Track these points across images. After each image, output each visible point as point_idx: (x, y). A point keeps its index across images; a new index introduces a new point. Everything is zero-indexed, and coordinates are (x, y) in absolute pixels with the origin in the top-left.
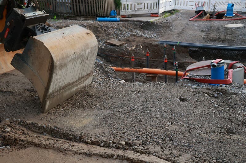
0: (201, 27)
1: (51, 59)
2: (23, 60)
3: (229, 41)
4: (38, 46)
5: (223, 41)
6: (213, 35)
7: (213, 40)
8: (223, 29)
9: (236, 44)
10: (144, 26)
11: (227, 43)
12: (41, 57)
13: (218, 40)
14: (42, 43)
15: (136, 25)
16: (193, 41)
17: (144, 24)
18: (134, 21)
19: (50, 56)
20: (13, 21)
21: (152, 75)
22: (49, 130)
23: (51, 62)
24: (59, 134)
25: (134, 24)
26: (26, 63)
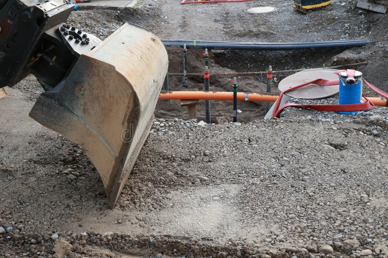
0: (210, 14)
1: (132, 99)
2: (61, 105)
3: (266, 35)
4: (101, 74)
5: (257, 35)
6: (238, 27)
7: (241, 35)
8: (248, 17)
9: (279, 38)
10: (122, 16)
11: (264, 38)
12: (107, 96)
13: (249, 34)
14: (111, 68)
15: (108, 15)
16: (211, 38)
17: (121, 12)
18: (102, 8)
19: (131, 92)
20: (9, 21)
21: (190, 103)
22: (164, 246)
23: (131, 106)
24: (193, 251)
25: (104, 12)
26: (69, 110)
